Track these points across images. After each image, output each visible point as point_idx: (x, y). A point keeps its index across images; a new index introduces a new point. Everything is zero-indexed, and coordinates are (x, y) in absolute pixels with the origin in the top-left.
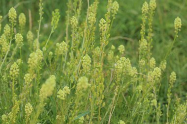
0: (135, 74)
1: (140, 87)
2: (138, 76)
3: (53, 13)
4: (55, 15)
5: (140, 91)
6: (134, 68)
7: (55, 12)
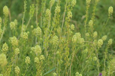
0: (83, 42)
1: (86, 50)
2: (85, 43)
3: (31, 7)
4: (31, 8)
5: (86, 52)
6: (83, 39)
7: (32, 6)
